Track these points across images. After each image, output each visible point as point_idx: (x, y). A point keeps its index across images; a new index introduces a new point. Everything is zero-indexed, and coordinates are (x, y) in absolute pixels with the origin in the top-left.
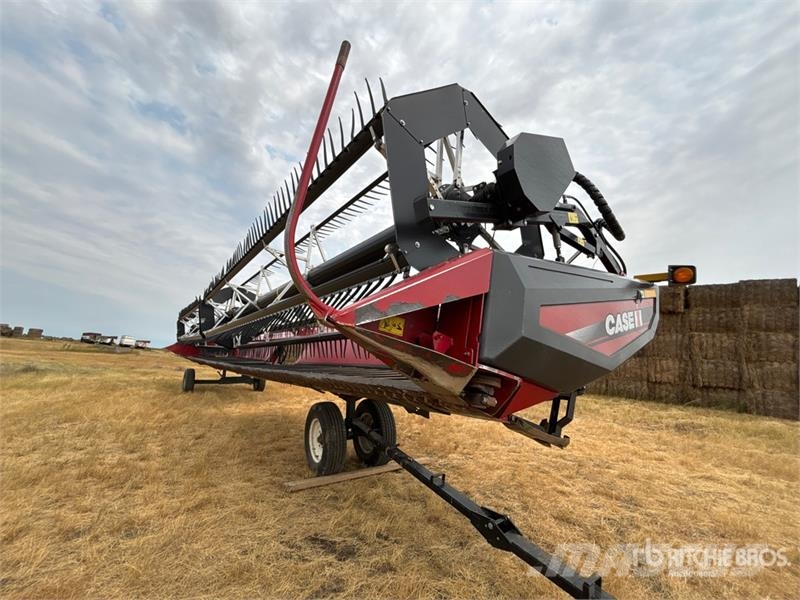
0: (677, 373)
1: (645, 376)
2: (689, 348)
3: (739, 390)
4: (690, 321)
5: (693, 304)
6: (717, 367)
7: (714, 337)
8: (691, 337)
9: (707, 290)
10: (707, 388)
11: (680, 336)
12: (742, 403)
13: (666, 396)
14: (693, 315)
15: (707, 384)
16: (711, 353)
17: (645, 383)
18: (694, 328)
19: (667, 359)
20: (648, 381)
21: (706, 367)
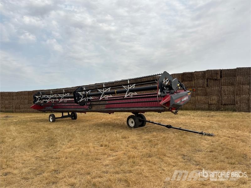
0: (217, 101)
1: (207, 102)
2: (220, 92)
3: (234, 104)
4: (221, 82)
5: (223, 76)
6: (228, 97)
7: (228, 87)
8: (221, 88)
9: (227, 71)
10: (225, 105)
11: (218, 88)
15: (225, 103)
16: (227, 93)
17: (207, 104)
18: (223, 84)
19: (214, 96)
21: (225, 98)
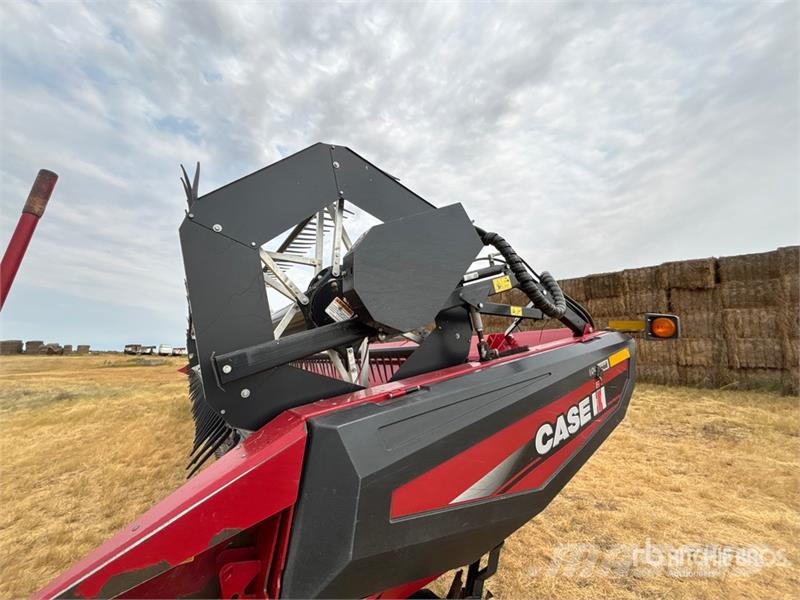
0: (711, 355)
1: (674, 359)
2: (722, 327)
3: (782, 370)
4: (722, 298)
5: (725, 277)
6: (755, 346)
7: (750, 313)
8: (724, 315)
9: (741, 261)
10: (745, 369)
11: (712, 314)
12: (785, 384)
13: (700, 380)
14: (725, 291)
15: (744, 365)
16: (748, 331)
17: (675, 366)
18: (727, 303)
19: (698, 340)
20: (678, 364)
21: (742, 346)
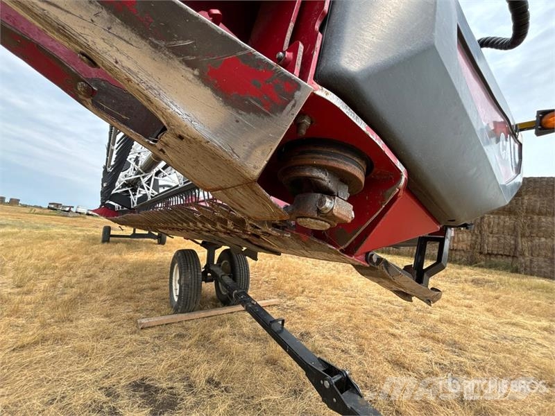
0: (469, 244)
2: (480, 226)
3: (513, 257)
6: (499, 240)
7: (499, 218)
8: (482, 218)
10: (490, 254)
12: (514, 266)
13: (460, 260)
16: (495, 230)
21: (490, 239)
